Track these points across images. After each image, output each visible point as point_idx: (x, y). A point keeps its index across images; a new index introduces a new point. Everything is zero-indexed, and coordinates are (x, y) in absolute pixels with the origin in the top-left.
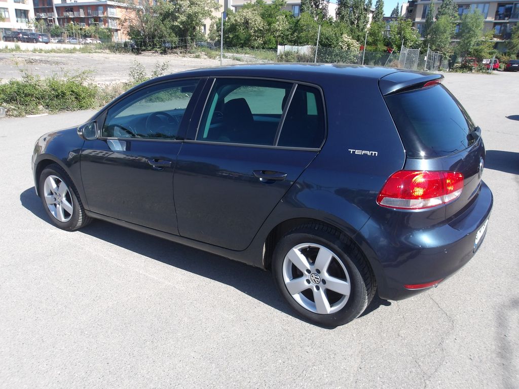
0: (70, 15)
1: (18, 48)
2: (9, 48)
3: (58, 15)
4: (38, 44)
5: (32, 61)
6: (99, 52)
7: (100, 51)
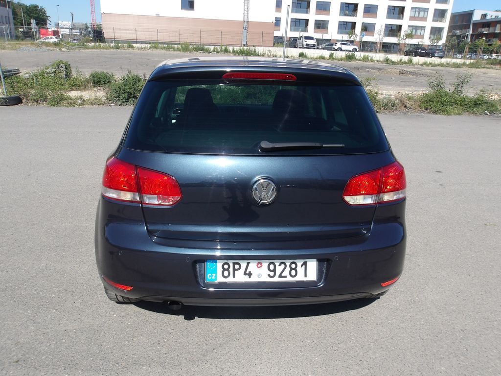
0: (485, 31)
1: (410, 61)
2: (403, 61)
3: (473, 31)
4: (433, 58)
5: (404, 72)
6: (487, 68)
7: (489, 66)
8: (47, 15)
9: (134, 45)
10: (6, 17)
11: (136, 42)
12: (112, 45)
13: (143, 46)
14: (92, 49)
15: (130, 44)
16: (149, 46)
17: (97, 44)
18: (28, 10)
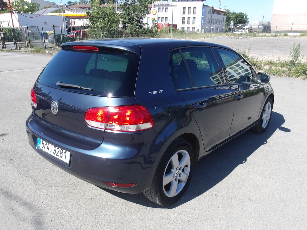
8: (248, 18)
9: (289, 34)
10: (222, 20)
11: (291, 32)
12: (274, 34)
13: (295, 34)
14: (260, 37)
15: (286, 33)
16: (299, 34)
17: (264, 34)
18: (236, 16)
